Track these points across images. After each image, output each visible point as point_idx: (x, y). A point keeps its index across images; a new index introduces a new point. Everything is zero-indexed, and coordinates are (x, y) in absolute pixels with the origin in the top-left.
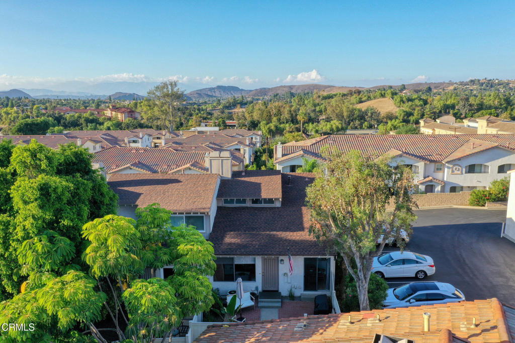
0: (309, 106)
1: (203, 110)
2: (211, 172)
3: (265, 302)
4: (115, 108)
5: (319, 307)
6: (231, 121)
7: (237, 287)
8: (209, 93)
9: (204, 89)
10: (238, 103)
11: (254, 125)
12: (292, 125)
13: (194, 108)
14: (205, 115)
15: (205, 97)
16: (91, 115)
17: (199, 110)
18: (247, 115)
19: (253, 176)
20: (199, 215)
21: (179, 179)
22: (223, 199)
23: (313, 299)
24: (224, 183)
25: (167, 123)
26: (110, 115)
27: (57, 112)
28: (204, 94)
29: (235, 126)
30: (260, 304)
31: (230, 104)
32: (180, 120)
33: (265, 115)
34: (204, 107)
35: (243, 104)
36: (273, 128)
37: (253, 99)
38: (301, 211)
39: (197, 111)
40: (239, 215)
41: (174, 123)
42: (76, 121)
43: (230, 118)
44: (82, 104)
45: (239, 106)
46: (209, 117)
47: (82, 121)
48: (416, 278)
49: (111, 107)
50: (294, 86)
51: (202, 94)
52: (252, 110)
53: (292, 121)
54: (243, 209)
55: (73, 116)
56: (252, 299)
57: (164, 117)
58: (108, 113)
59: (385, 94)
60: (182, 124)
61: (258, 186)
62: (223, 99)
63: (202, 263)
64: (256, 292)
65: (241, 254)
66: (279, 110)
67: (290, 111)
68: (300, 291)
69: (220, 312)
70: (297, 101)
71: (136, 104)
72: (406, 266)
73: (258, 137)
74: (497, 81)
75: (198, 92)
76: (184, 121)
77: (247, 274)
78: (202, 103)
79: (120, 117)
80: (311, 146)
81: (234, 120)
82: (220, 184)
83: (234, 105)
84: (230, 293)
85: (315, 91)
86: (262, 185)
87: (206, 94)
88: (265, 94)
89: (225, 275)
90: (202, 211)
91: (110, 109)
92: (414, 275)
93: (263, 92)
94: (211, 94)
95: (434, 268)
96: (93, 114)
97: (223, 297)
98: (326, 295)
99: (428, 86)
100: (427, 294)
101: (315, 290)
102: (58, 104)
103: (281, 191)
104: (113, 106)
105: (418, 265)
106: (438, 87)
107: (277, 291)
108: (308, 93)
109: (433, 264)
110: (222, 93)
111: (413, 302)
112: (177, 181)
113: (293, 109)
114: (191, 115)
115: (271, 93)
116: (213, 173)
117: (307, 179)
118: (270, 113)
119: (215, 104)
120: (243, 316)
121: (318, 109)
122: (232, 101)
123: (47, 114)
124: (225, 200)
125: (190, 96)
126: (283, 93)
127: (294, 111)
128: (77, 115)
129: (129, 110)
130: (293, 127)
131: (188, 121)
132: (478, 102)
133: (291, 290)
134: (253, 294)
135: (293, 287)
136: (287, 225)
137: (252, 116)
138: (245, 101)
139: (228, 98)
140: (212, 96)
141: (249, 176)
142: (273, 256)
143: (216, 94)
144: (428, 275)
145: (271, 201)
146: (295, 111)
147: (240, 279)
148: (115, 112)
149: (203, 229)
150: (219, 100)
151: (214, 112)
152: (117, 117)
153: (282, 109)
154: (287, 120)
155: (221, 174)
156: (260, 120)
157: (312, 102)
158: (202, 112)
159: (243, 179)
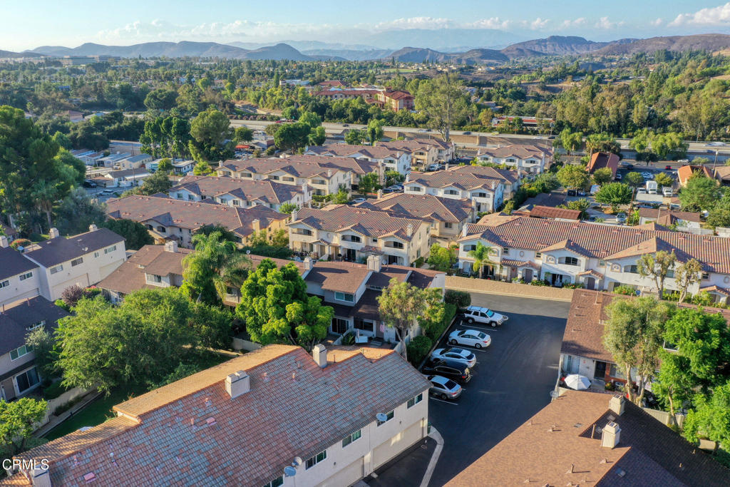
8: (537, 49)
9: (529, 42)
10: (570, 74)
13: (499, 84)
15: (528, 53)
16: (360, 102)
22: (370, 284)
24: (374, 275)
26: (383, 100)
28: (528, 49)
29: (536, 126)
31: (557, 75)
33: (580, 113)
35: (576, 75)
37: (604, 59)
45: (569, 78)
47: (349, 111)
51: (525, 50)
55: (340, 104)
58: (381, 97)
66: (601, 107)
72: (470, 339)
78: (518, 69)
79: (394, 104)
80: (497, 227)
82: (371, 275)
83: (562, 76)
87: (532, 51)
88: (626, 52)
94: (539, 51)
110: (557, 48)
115: (636, 49)
122: (560, 70)
125: (506, 54)
126: (656, 50)
128: (345, 101)
129: (406, 95)
137: (563, 113)
140: (539, 54)
143: (548, 49)
151: (530, 87)
152: (390, 106)
155: (373, 269)
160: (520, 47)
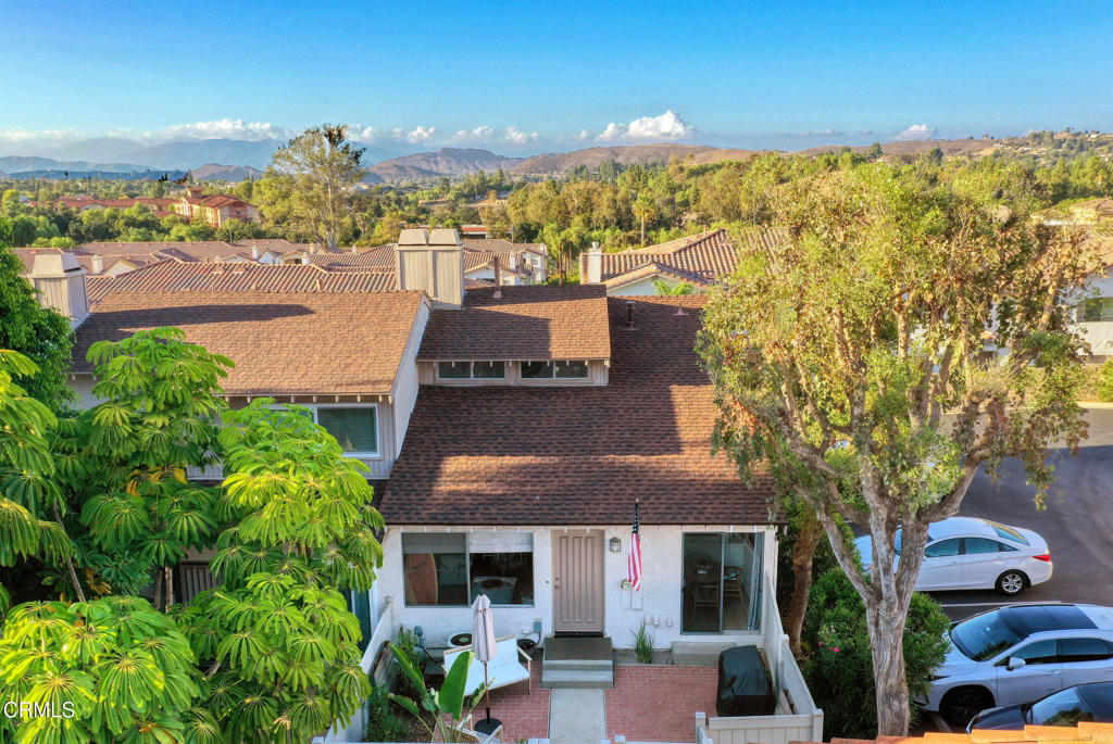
0: (659, 191)
1: (408, 203)
2: (403, 287)
3: (562, 668)
4: (198, 197)
5: (735, 685)
6: (474, 226)
7: (476, 624)
8: (424, 166)
9: (411, 156)
10: (492, 188)
11: (529, 234)
12: (618, 231)
13: (388, 198)
14: (413, 215)
15: (413, 173)
16: (141, 213)
17: (398, 202)
18: (511, 212)
19: (525, 302)
20: (359, 405)
21: (307, 304)
22: (436, 363)
23: (709, 657)
24: (440, 319)
25: (322, 229)
26: (187, 213)
27: (59, 205)
28: (412, 167)
29: (483, 236)
30: (548, 677)
31: (473, 189)
32: (354, 224)
33: (554, 211)
34: (411, 197)
35: (502, 189)
36: (574, 239)
37: (526, 178)
38: (669, 397)
39: (394, 205)
40: (484, 410)
41: (337, 228)
42: (105, 226)
43: (473, 217)
44: (124, 190)
45: (492, 194)
46: (422, 217)
47: (119, 225)
48: (997, 593)
49: (189, 194)
50: (622, 148)
51: (407, 168)
52: (524, 201)
53: (620, 224)
54: (496, 393)
55: (97, 214)
56: (522, 660)
57: (313, 213)
58: (183, 208)
59: (836, 161)
60: (357, 234)
61: (541, 328)
62: (455, 180)
63: (320, 539)
64: (534, 638)
65: (490, 522)
66: (588, 199)
67: (615, 201)
68: (668, 634)
69: (419, 705)
70: (629, 179)
71: (249, 189)
72: (968, 558)
73: (539, 259)
74: (1094, 136)
75: (397, 163)
76: (364, 226)
77: (509, 584)
78: (406, 188)
79: (211, 216)
80: (675, 254)
81: (481, 224)
82: (429, 323)
83: (481, 191)
84: (456, 641)
85: (672, 158)
86: (551, 324)
87: (418, 169)
88: (556, 169)
89: (441, 587)
90: (368, 390)
91: (187, 198)
92: (992, 586)
93: (550, 162)
94: (428, 168)
95: (1050, 563)
96: (146, 210)
97: (433, 654)
98: (754, 647)
99: (936, 147)
100: (1061, 643)
101: (713, 628)
102: (68, 190)
103: (608, 339)
104: (195, 192)
105: (1004, 554)
106: (956, 150)
107: (600, 635)
108: (654, 165)
109: (1047, 552)
110: (454, 165)
111: (1019, 667)
112: (302, 311)
113: (619, 196)
114: (379, 213)
115: (569, 166)
116: (408, 288)
117: (680, 313)
118: (567, 207)
119: (436, 190)
120: (494, 714)
121: (679, 197)
122: (476, 182)
123: (35, 210)
124: (441, 364)
125: (378, 174)
126: (597, 163)
127: (622, 201)
128: (107, 211)
129: (232, 201)
130: (622, 237)
131: (373, 226)
132: (1054, 180)
133: (643, 630)
134: (525, 644)
135: (648, 620)
136: (627, 435)
137: (524, 213)
138: (507, 183)
139: (465, 176)
140: (429, 173)
141: (513, 301)
142: (588, 528)
143: (440, 167)
144: (1033, 584)
145: (578, 368)
146: (626, 201)
147: (483, 600)
148: (199, 205)
149: (373, 448)
150: (446, 181)
151: (435, 207)
152: (203, 218)
153: (595, 197)
154: (607, 221)
155: (431, 294)
156: (544, 221)
157: (665, 181)
158: (407, 208)
159: (495, 308)
160: (400, 163)
